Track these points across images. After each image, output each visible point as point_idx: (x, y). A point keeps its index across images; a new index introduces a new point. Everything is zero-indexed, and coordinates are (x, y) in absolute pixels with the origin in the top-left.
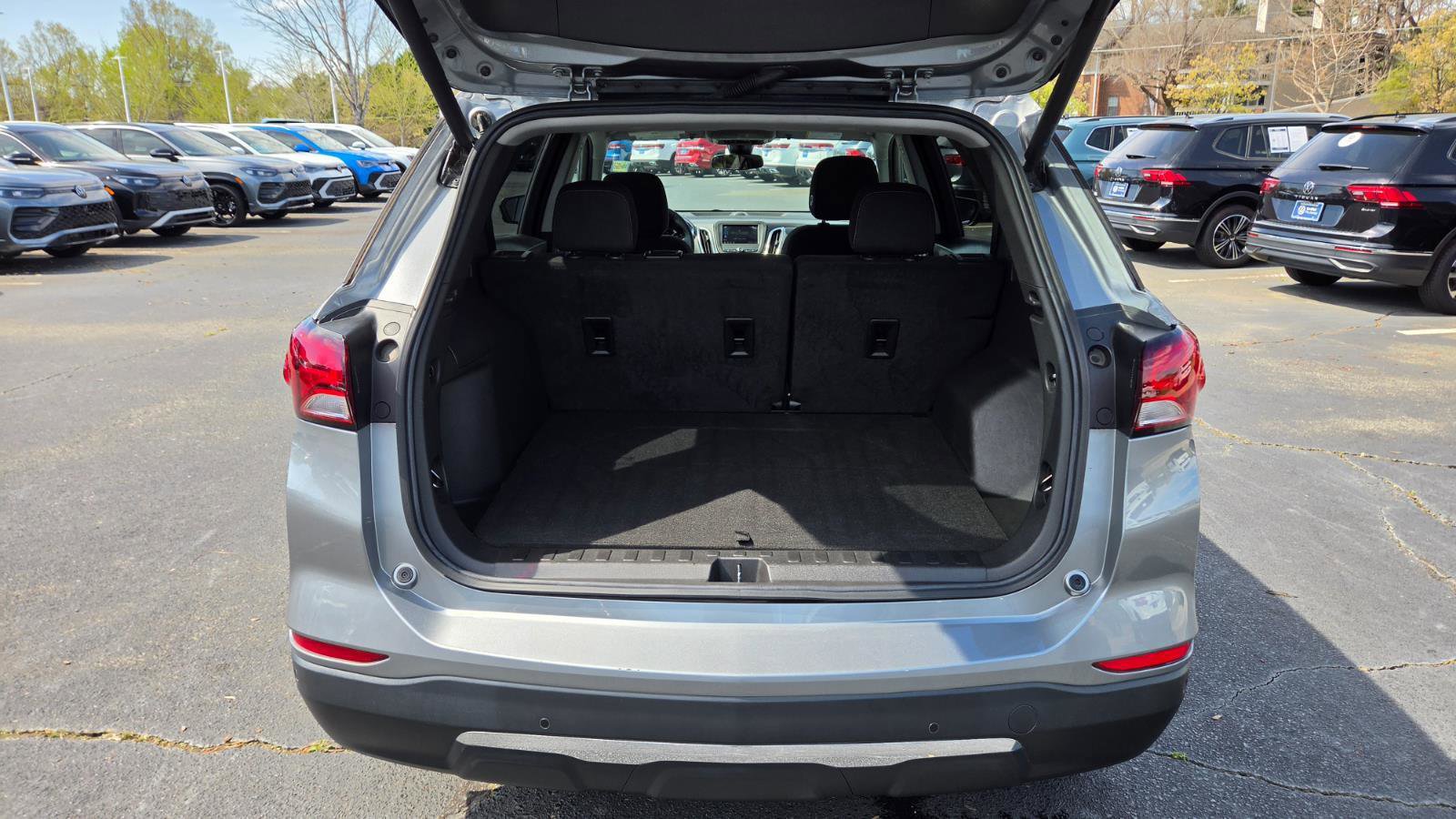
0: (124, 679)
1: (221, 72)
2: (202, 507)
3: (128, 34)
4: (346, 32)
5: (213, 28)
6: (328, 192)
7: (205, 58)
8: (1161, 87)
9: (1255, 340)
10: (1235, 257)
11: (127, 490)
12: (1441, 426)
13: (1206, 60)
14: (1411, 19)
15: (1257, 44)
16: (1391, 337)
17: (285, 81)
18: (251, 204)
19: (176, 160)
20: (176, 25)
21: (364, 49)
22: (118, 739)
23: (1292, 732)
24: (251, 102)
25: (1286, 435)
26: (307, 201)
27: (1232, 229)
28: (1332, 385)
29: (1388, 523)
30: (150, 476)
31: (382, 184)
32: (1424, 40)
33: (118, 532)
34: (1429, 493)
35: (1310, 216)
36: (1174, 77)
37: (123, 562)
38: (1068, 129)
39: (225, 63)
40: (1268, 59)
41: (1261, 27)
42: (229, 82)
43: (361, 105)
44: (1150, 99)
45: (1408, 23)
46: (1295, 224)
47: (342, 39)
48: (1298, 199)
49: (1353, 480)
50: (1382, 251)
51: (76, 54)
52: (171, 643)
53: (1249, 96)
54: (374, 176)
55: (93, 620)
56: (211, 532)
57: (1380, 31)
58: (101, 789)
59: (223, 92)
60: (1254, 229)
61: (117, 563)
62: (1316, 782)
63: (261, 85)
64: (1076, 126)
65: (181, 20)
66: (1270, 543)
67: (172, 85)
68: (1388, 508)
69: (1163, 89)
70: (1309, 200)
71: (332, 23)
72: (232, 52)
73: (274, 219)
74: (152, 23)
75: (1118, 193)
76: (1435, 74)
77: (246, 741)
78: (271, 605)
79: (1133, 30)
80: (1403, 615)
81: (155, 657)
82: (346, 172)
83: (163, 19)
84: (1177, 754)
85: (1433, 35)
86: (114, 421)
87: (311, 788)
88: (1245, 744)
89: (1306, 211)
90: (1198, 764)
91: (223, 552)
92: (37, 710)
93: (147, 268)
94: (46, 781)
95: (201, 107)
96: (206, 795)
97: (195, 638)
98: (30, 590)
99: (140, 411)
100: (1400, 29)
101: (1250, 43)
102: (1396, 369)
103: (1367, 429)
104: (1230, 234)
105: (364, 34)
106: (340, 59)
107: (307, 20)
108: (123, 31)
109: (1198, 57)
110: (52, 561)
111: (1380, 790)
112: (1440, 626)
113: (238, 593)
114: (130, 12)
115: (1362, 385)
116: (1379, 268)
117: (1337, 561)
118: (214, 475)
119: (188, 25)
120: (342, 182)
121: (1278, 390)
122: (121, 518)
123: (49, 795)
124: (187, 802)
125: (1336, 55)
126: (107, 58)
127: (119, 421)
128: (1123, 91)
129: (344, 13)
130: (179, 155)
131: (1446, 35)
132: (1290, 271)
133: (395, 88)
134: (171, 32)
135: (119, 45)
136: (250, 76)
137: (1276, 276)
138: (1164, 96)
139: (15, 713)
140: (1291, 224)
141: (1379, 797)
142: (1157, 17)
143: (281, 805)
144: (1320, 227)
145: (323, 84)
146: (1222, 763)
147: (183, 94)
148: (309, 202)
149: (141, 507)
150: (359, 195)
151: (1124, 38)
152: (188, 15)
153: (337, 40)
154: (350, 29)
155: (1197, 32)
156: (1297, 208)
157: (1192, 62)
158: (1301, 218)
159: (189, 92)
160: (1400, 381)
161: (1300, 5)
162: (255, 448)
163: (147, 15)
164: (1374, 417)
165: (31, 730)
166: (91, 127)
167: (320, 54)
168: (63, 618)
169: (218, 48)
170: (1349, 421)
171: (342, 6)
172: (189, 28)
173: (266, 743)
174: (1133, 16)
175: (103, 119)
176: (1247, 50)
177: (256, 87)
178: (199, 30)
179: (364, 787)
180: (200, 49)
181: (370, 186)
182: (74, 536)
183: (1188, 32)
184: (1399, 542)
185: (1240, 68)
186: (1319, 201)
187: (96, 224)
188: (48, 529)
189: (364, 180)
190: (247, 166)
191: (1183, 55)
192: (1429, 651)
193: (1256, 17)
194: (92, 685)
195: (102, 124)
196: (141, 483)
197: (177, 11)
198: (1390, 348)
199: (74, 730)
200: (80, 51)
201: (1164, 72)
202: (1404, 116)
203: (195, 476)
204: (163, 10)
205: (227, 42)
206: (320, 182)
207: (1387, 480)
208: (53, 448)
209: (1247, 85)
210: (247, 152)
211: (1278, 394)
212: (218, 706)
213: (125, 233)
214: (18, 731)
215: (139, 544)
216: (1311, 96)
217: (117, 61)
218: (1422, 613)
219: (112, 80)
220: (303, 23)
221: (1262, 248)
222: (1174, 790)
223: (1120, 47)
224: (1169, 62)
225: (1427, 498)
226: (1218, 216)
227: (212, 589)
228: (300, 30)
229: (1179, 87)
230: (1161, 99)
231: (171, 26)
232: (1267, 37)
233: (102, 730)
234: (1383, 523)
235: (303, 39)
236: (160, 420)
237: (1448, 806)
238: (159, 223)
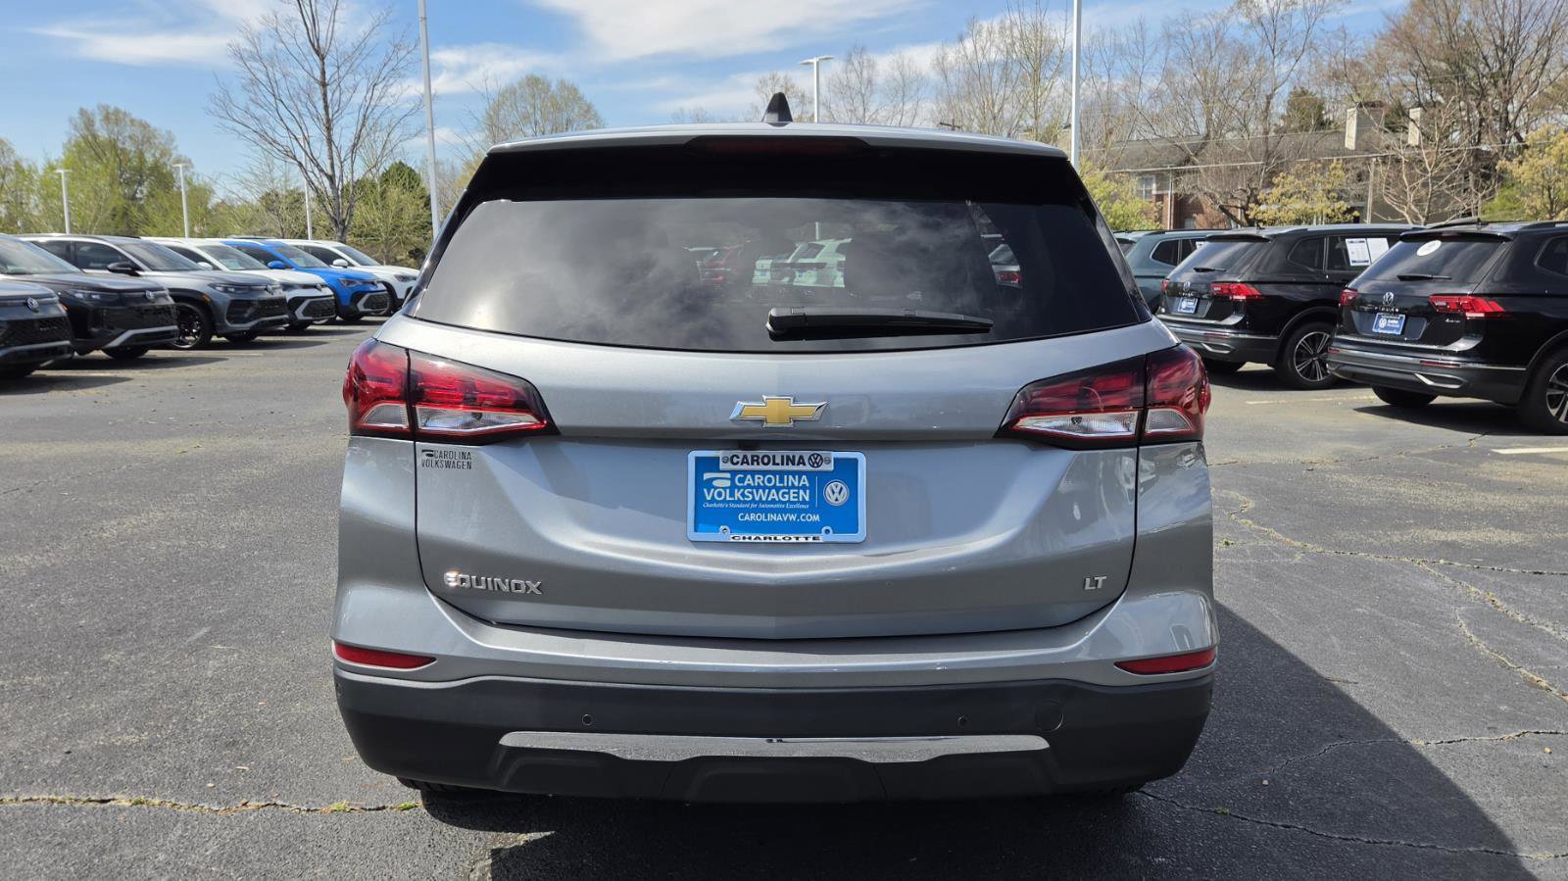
0: (128, 754)
1: (180, 187)
2: (192, 608)
3: (74, 146)
4: (330, 141)
5: (173, 140)
6: (305, 313)
7: (162, 174)
8: (1242, 208)
9: (1337, 458)
10: (1321, 378)
11: (108, 594)
12: (1530, 537)
13: (1291, 178)
14: (1517, 135)
15: (1346, 161)
16: (1484, 455)
17: (253, 198)
18: (218, 324)
19: (138, 275)
20: (130, 137)
21: (349, 161)
22: (128, 804)
23: (1339, 793)
24: (210, 221)
25: (1362, 544)
26: (281, 322)
27: (1314, 347)
28: (1416, 499)
29: (1462, 621)
30: (132, 580)
31: (366, 305)
32: (1531, 156)
33: (103, 630)
34: (1509, 595)
35: (1392, 329)
36: (1256, 196)
37: (113, 657)
38: (1131, 242)
39: (185, 179)
40: (1360, 177)
41: (1350, 143)
42: (188, 197)
43: (344, 221)
44: (1232, 222)
45: (1514, 140)
46: (1377, 339)
47: (326, 148)
48: (1378, 311)
49: (1429, 585)
50: (1471, 365)
51: (13, 168)
52: (174, 724)
53: (1340, 216)
54: (357, 296)
55: (88, 705)
56: (205, 630)
57: (1484, 148)
58: (116, 843)
59: (181, 209)
60: (1335, 344)
61: (107, 657)
62: (1360, 833)
63: (223, 202)
64: (1139, 239)
65: (138, 132)
66: (1333, 637)
67: (122, 203)
68: (1462, 608)
69: (1245, 208)
70: (1391, 313)
71: (316, 132)
72: (192, 166)
73: (242, 341)
74: (103, 134)
75: (1186, 308)
76: (1546, 193)
77: (263, 804)
78: (276, 692)
79: (1208, 146)
80: (1467, 698)
81: (159, 736)
82: (328, 292)
83: (116, 129)
84: (1220, 809)
85: (1540, 151)
86: (85, 532)
87: (335, 840)
88: (1291, 802)
89: (1388, 324)
90: (1243, 819)
91: (219, 646)
92: (39, 780)
93: (102, 390)
94: (58, 838)
95: (154, 226)
96: (227, 847)
97: (199, 720)
98: (15, 681)
99: (113, 522)
100: (1506, 145)
101: (1338, 160)
102: (1489, 486)
103: (1449, 539)
104: (1312, 353)
105: (351, 144)
106: (321, 170)
107: (288, 129)
108: (69, 141)
109: (1281, 174)
110: (36, 656)
111: (1423, 839)
112: (1503, 708)
113: (240, 682)
114: (79, 121)
115: (1450, 499)
116: (1468, 384)
117: (1402, 653)
118: (202, 580)
119: (143, 137)
120: (321, 301)
121: (1357, 504)
122: (105, 618)
123: (63, 848)
124: (208, 853)
125: (1429, 170)
126: (49, 171)
127: (91, 532)
128: (1198, 208)
129: (329, 121)
130: (140, 269)
131: (1555, 151)
132: (1378, 392)
133: (380, 205)
134: (124, 143)
135: (63, 157)
136: (212, 192)
137: (1365, 397)
138: (1246, 216)
139: (16, 784)
140: (1373, 338)
141: (1422, 845)
142: (1236, 133)
143: (305, 854)
144: (1403, 341)
145: (297, 199)
146: (1266, 818)
147: (134, 210)
148: (285, 323)
149: (126, 608)
150: (338, 318)
151: (1200, 154)
152: (145, 126)
153: (320, 150)
154: (335, 138)
155: (1279, 148)
156: (1378, 321)
157: (1275, 180)
158: (1385, 332)
159: (141, 209)
160: (1490, 496)
161: (1393, 120)
162: (244, 555)
163: (98, 125)
164: (1458, 528)
165: (35, 797)
166: (42, 240)
167: (300, 164)
168: (55, 705)
169: (178, 161)
170: (1430, 532)
171: (327, 114)
172: (145, 140)
173: (283, 806)
174: (1209, 131)
175: (55, 231)
176: (1335, 168)
177: (218, 205)
178: (156, 141)
179: (390, 839)
180: (156, 162)
181: (352, 307)
182: (57, 634)
183: (1270, 149)
184: (1470, 637)
185: (1329, 187)
186: (1400, 313)
187: (47, 341)
188: (27, 627)
189: (346, 302)
190: (218, 282)
191: (1266, 173)
192: (1489, 728)
193: (1345, 133)
194: (94, 759)
195: (56, 237)
196: (122, 587)
197: (132, 121)
198: (1484, 465)
199: (80, 797)
200: (17, 164)
201: (1245, 191)
202: (1486, 224)
203: (180, 581)
204: (117, 119)
205: (189, 156)
206: (298, 301)
207: (1465, 583)
208: (21, 557)
209: (1337, 205)
210: (216, 268)
211: (1357, 507)
212: (231, 776)
213: (76, 354)
214: (21, 799)
215: (128, 640)
216: (1405, 214)
217: (59, 175)
218: (1487, 697)
219: (52, 195)
220: (284, 132)
221: (1344, 364)
222: (1215, 838)
223: (1194, 164)
224: (1250, 180)
225: (1506, 600)
226: (1299, 332)
227: (211, 679)
228: (278, 139)
229: (1263, 208)
230: (1244, 220)
231: (125, 137)
232: (1356, 154)
233: (110, 797)
234: (1455, 621)
235: (281, 148)
236: (135, 530)
237: (1492, 852)
238: (116, 343)
